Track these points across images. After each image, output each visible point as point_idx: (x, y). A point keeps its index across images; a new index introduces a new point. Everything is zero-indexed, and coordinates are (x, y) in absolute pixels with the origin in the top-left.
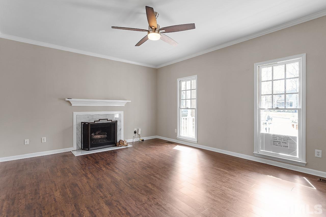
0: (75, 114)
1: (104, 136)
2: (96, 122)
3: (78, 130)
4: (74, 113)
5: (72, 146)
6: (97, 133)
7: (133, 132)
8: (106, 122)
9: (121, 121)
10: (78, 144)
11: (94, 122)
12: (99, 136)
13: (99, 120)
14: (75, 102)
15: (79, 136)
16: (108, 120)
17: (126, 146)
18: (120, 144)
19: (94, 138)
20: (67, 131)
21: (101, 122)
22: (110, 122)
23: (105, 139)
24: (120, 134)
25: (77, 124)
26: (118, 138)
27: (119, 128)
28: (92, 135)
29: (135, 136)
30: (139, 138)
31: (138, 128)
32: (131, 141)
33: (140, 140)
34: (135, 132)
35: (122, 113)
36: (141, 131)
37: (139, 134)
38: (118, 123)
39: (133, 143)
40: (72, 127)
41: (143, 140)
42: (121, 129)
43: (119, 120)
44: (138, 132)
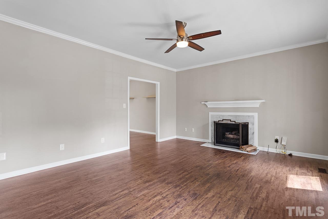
0: (210, 114)
1: (237, 136)
3: (212, 127)
5: (208, 139)
6: (234, 133)
8: (229, 122)
9: (254, 124)
10: (212, 138)
11: (219, 122)
12: (231, 136)
13: (223, 120)
14: (210, 105)
15: (213, 132)
16: (231, 121)
17: (248, 152)
18: (242, 148)
19: (226, 136)
21: (224, 122)
22: (234, 123)
23: (238, 140)
24: (253, 138)
25: (211, 122)
26: (250, 143)
27: (251, 131)
28: (226, 133)
29: (277, 146)
30: (282, 150)
31: (282, 137)
32: (266, 149)
33: (281, 153)
34: (277, 141)
35: (256, 115)
36: (287, 141)
37: (283, 145)
38: (250, 126)
39: (268, 153)
40: (208, 124)
41: (290, 155)
42: (254, 132)
43: (251, 123)
44: (282, 142)
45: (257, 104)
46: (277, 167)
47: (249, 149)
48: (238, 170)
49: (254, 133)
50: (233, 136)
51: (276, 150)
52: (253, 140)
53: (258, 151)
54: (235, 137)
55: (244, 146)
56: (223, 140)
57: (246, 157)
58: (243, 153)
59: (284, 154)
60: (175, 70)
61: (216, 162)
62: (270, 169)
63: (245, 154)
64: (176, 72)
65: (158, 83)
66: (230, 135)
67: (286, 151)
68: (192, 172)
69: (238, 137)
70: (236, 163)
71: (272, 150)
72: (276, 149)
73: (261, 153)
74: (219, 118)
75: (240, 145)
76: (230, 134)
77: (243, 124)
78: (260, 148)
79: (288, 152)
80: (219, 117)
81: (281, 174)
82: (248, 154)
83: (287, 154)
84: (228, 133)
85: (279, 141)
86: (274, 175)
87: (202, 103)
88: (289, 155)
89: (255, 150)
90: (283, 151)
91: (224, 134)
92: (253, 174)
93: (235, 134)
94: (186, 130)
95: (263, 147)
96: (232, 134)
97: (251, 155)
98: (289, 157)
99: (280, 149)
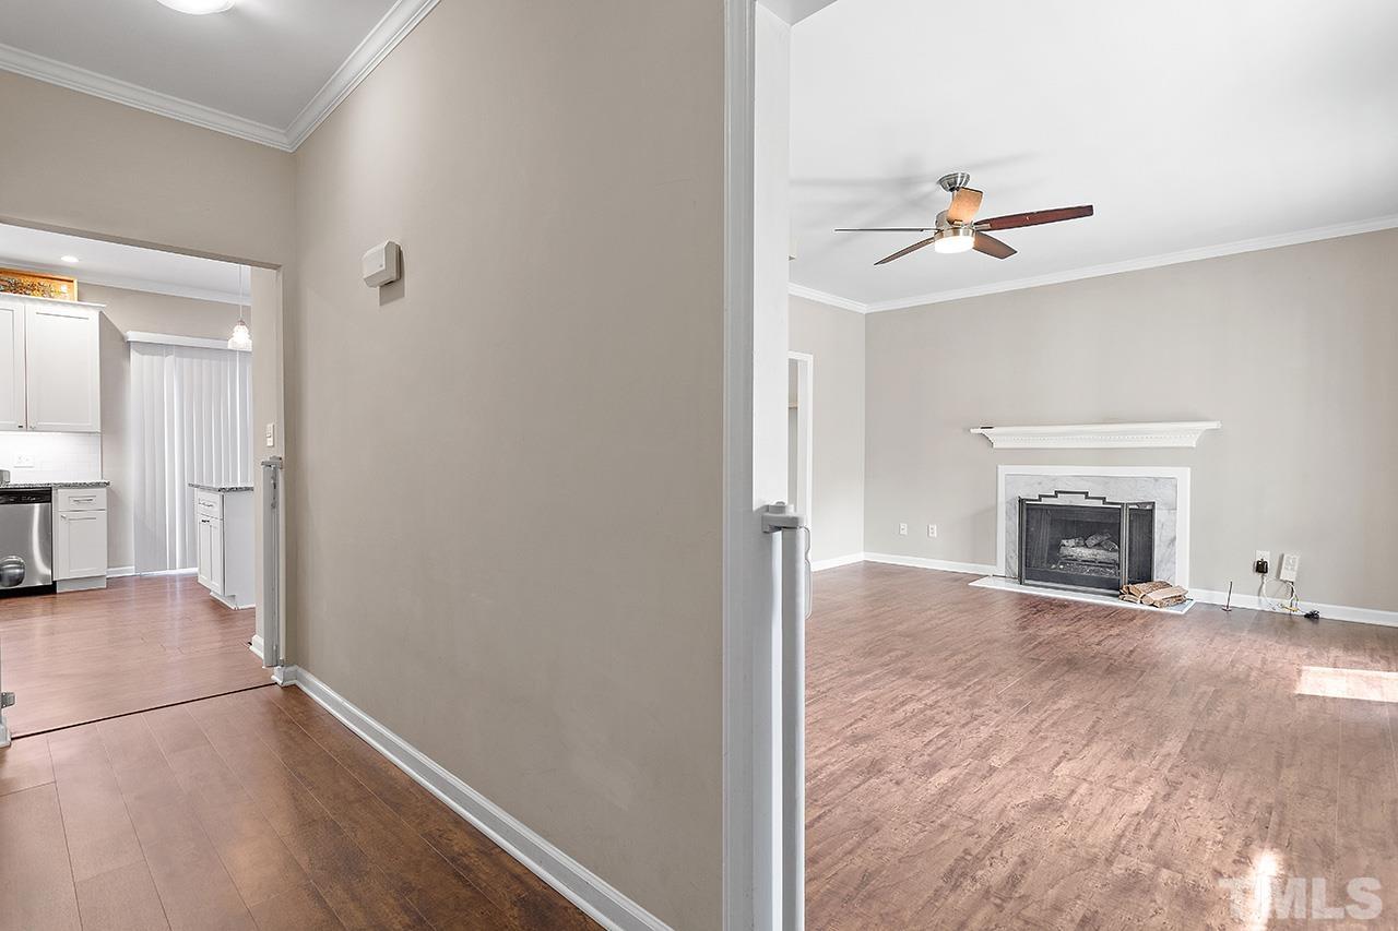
0: (1003, 470)
1: (1107, 554)
2: (1045, 501)
3: (1010, 519)
4: (1001, 468)
5: (994, 564)
6: (1092, 541)
7: (1251, 568)
8: (1080, 501)
9: (1174, 509)
10: (1010, 560)
11: (1040, 500)
12: (1085, 553)
13: (1040, 496)
14: (1002, 437)
15: (1013, 536)
16: (1087, 497)
17: (1152, 605)
18: (1130, 593)
19: (1065, 553)
20: (982, 521)
21: (1062, 500)
22: (1099, 504)
23: (1111, 568)
24: (1171, 559)
25: (1007, 502)
26: (1159, 574)
27: (1164, 534)
28: (1064, 542)
29: (1261, 587)
30: (1279, 600)
31: (1283, 556)
32: (1220, 598)
33: (1278, 610)
34: (1261, 568)
35: (1183, 475)
36: (1299, 568)
37: (1285, 582)
38: (1159, 516)
39: (1227, 609)
40: (996, 507)
41: (1312, 616)
42: (1175, 538)
43: (1166, 504)
44: (1282, 571)
45: (1186, 435)
46: (1266, 646)
47: (1156, 596)
48: (1131, 651)
49: (1173, 540)
50: (1091, 551)
51: (1260, 601)
52: (1168, 565)
53: (1189, 605)
54: (1101, 555)
55: (1140, 586)
56: (1054, 566)
57: (1149, 620)
58: (1135, 610)
59: (1288, 611)
60: (864, 309)
61: (1049, 632)
62: (1241, 651)
63: (1142, 611)
64: (867, 315)
65: (810, 359)
66: (1078, 550)
67: (1294, 602)
68: (979, 654)
69: (1115, 556)
70: (1118, 635)
71: (1244, 600)
72: (1257, 597)
73: (1203, 608)
74: (1036, 486)
75: (1122, 582)
76: (1078, 545)
77: (1136, 507)
78: (1197, 595)
79: (1305, 607)
80: (1040, 483)
81: (1280, 665)
82: (1152, 612)
83: (1299, 613)
84: (1072, 542)
85: (1272, 567)
86: (1258, 664)
87: (972, 430)
88: (1307, 616)
89: (1179, 600)
90: (1287, 603)
91: (1057, 546)
92: (1185, 661)
93: (1098, 545)
94: (904, 532)
95: (1207, 589)
96: (1085, 546)
97: (1167, 614)
98: (1308, 624)
99: (1273, 597)
